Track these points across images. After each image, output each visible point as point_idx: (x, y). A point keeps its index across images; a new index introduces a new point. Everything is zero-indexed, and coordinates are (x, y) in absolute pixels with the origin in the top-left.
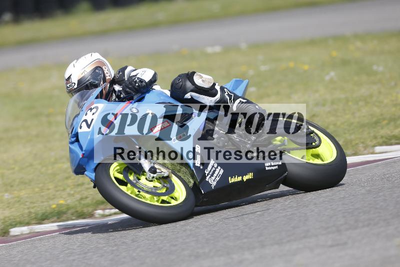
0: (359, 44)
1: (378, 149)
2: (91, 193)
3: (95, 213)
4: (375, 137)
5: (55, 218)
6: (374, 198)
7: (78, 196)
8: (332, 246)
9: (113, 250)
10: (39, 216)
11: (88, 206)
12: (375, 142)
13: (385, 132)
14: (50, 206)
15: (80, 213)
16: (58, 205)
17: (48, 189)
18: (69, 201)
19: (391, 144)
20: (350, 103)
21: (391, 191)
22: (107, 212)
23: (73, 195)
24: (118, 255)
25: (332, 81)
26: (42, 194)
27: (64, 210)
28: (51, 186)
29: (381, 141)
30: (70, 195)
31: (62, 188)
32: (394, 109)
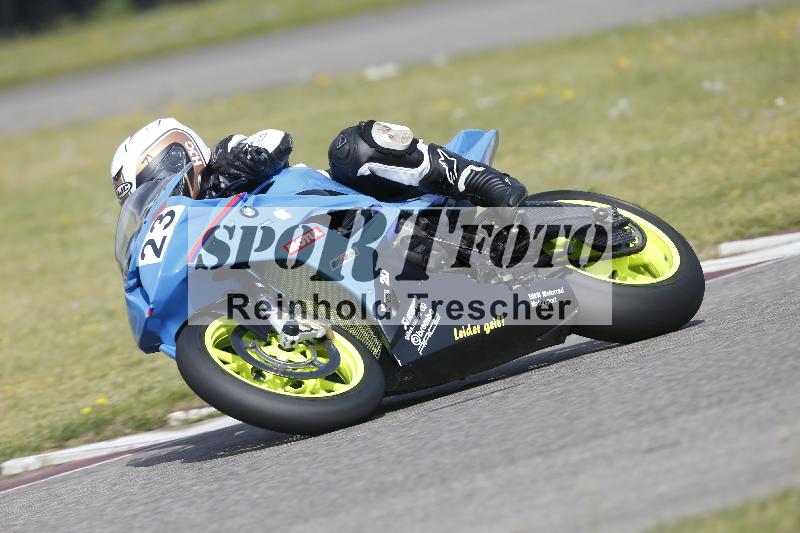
0: (671, 39)
1: (726, 247)
2: (159, 378)
3: (169, 418)
4: (719, 225)
5: (91, 435)
6: (726, 347)
7: (133, 387)
8: (650, 450)
9: (212, 491)
10: (58, 433)
11: (154, 404)
12: (718, 234)
13: (739, 212)
14: (78, 410)
15: (140, 420)
16: (94, 407)
17: (73, 377)
18: (116, 399)
19: (751, 237)
20: (663, 161)
21: (759, 331)
22: (194, 414)
23: (121, 386)
24: (223, 500)
25: (623, 118)
26: (62, 387)
27: (108, 417)
28: (78, 371)
29: (730, 231)
30: (117, 386)
31: (100, 374)
32: (750, 166)
